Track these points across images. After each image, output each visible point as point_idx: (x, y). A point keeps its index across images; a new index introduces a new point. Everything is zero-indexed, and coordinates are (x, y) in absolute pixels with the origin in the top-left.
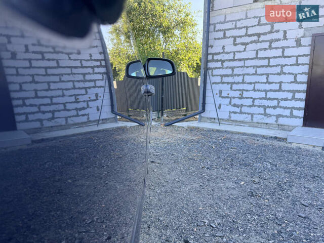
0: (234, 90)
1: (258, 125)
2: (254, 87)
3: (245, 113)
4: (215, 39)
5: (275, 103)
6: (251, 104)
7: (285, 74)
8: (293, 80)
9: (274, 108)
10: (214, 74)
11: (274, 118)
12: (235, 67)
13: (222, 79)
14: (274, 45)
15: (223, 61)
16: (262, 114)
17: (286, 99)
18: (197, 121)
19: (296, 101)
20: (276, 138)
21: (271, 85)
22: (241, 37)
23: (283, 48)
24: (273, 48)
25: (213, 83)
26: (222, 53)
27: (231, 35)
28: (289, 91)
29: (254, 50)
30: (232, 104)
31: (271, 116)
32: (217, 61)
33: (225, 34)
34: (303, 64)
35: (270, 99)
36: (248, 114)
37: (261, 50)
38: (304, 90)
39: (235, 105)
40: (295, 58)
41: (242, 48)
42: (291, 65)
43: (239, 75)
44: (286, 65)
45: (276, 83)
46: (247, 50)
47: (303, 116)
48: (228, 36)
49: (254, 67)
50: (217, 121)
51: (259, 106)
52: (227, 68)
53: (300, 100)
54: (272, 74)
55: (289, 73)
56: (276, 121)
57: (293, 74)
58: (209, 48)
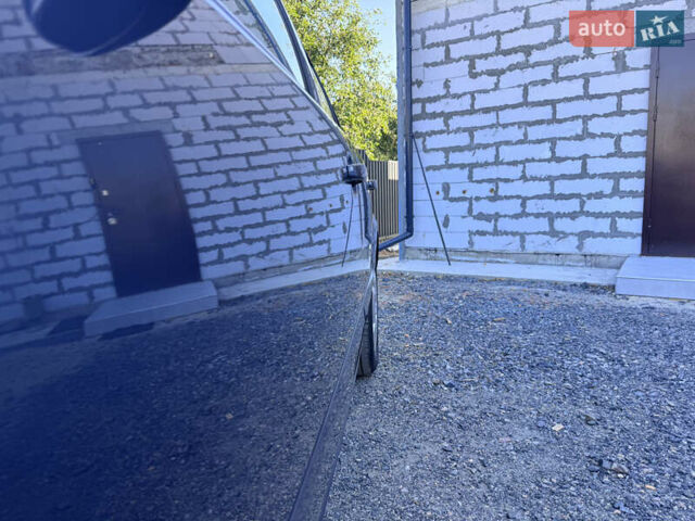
0: (478, 182)
1: (538, 258)
2: (523, 171)
3: (506, 233)
4: (426, 65)
5: (574, 205)
6: (519, 210)
7: (593, 136)
8: (612, 150)
9: (573, 216)
10: (428, 147)
11: (574, 241)
12: (476, 128)
13: (447, 157)
14: (564, 71)
15: (447, 116)
16: (544, 233)
17: (599, 195)
18: (398, 258)
19: (621, 197)
20: (585, 286)
21: (563, 164)
22: (485, 56)
23: (586, 78)
24: (563, 79)
25: (428, 169)
26: (445, 97)
27: (463, 54)
28: (604, 176)
29: (519, 86)
30: (475, 213)
31: (565, 235)
32: (434, 116)
33: (448, 51)
34: (634, 112)
35: (562, 197)
36: (514, 234)
37: (535, 83)
38: (639, 171)
39: (481, 217)
40: (615, 99)
41: (489, 82)
42: (606, 115)
43: (486, 146)
44: (594, 116)
45: (573, 159)
46: (501, 85)
47: (640, 231)
48: (457, 57)
49: (520, 124)
50: (443, 255)
51: (538, 216)
52: (457, 130)
53: (633, 194)
54: (564, 139)
55: (603, 135)
56: (580, 247)
57: (611, 136)
58: (415, 88)
